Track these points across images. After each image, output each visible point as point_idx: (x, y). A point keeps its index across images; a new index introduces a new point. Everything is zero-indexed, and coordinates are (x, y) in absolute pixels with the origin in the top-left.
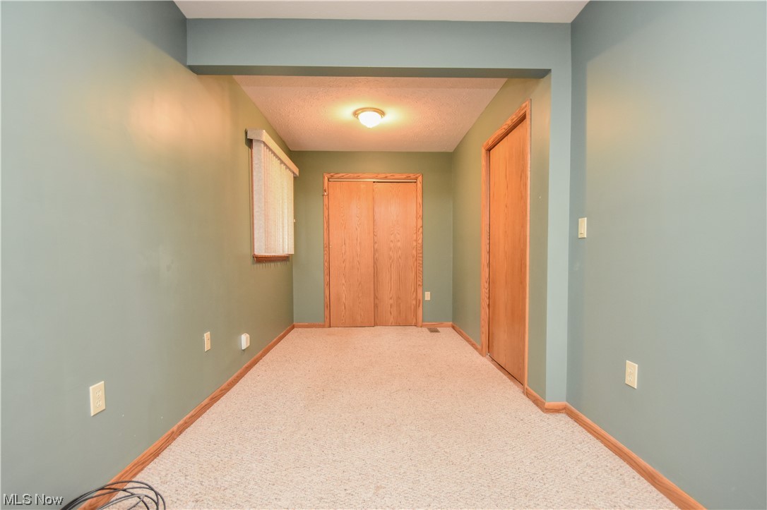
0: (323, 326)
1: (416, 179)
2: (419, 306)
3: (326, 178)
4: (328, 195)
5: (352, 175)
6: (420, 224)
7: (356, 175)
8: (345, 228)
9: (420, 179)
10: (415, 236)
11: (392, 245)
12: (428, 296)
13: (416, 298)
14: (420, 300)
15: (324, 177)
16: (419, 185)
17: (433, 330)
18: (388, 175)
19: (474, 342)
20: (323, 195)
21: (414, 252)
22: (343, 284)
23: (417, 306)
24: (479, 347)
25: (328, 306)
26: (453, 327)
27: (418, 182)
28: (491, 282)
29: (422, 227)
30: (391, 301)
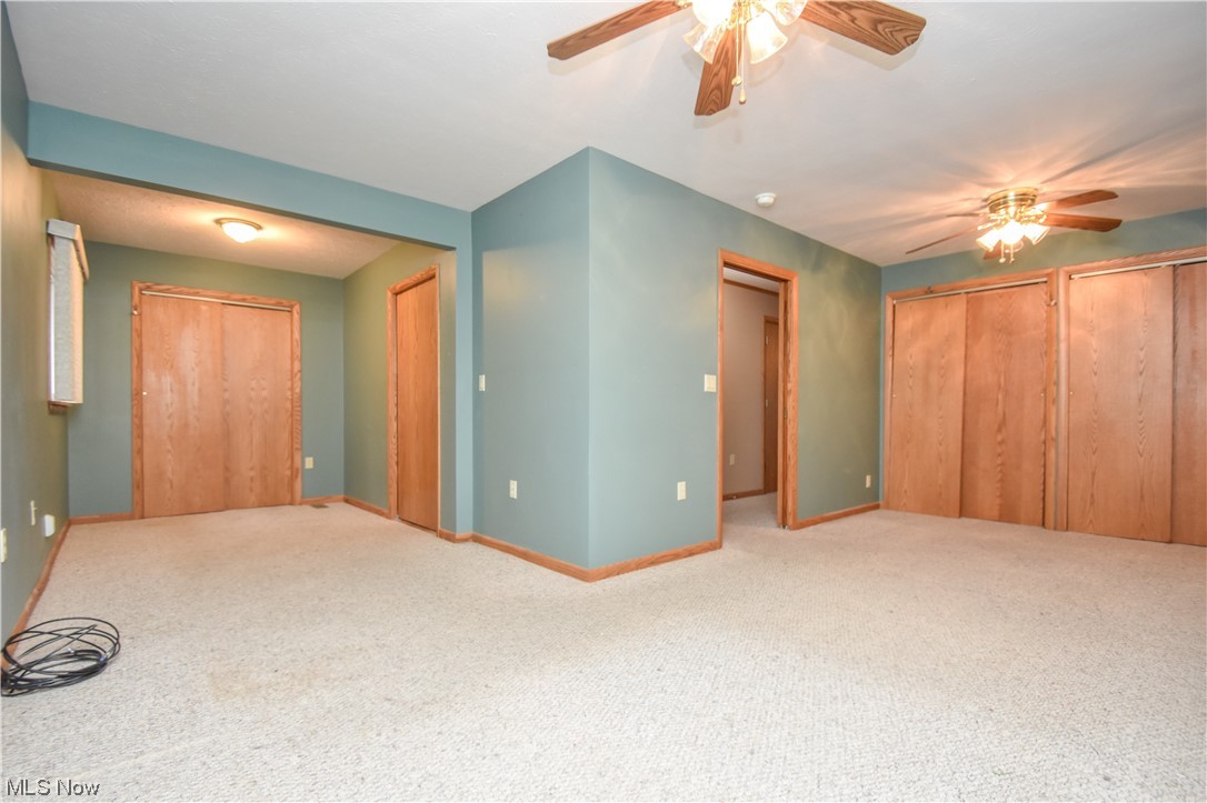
0: (131, 517)
1: (292, 307)
2: (297, 477)
3: (137, 289)
4: (140, 315)
5: (186, 290)
6: (297, 366)
7: (192, 291)
8: (172, 367)
9: (296, 308)
10: (289, 383)
11: (253, 394)
12: (309, 463)
13: (292, 467)
14: (297, 470)
15: (132, 288)
16: (296, 316)
17: (319, 506)
18: (247, 297)
19: (379, 508)
20: (132, 314)
21: (288, 405)
22: (169, 451)
23: (293, 478)
24: (386, 511)
25: (138, 485)
26: (347, 501)
27: (295, 312)
28: (400, 436)
29: (300, 371)
30: (252, 473)
